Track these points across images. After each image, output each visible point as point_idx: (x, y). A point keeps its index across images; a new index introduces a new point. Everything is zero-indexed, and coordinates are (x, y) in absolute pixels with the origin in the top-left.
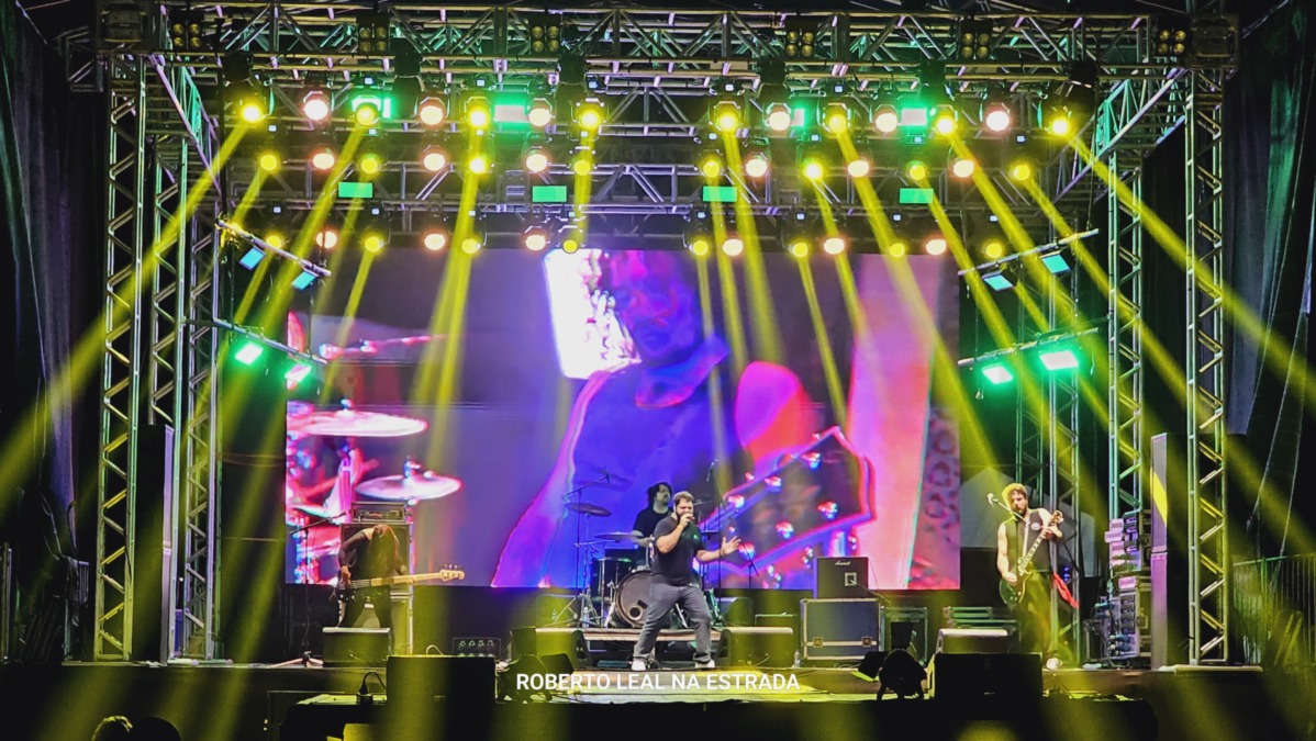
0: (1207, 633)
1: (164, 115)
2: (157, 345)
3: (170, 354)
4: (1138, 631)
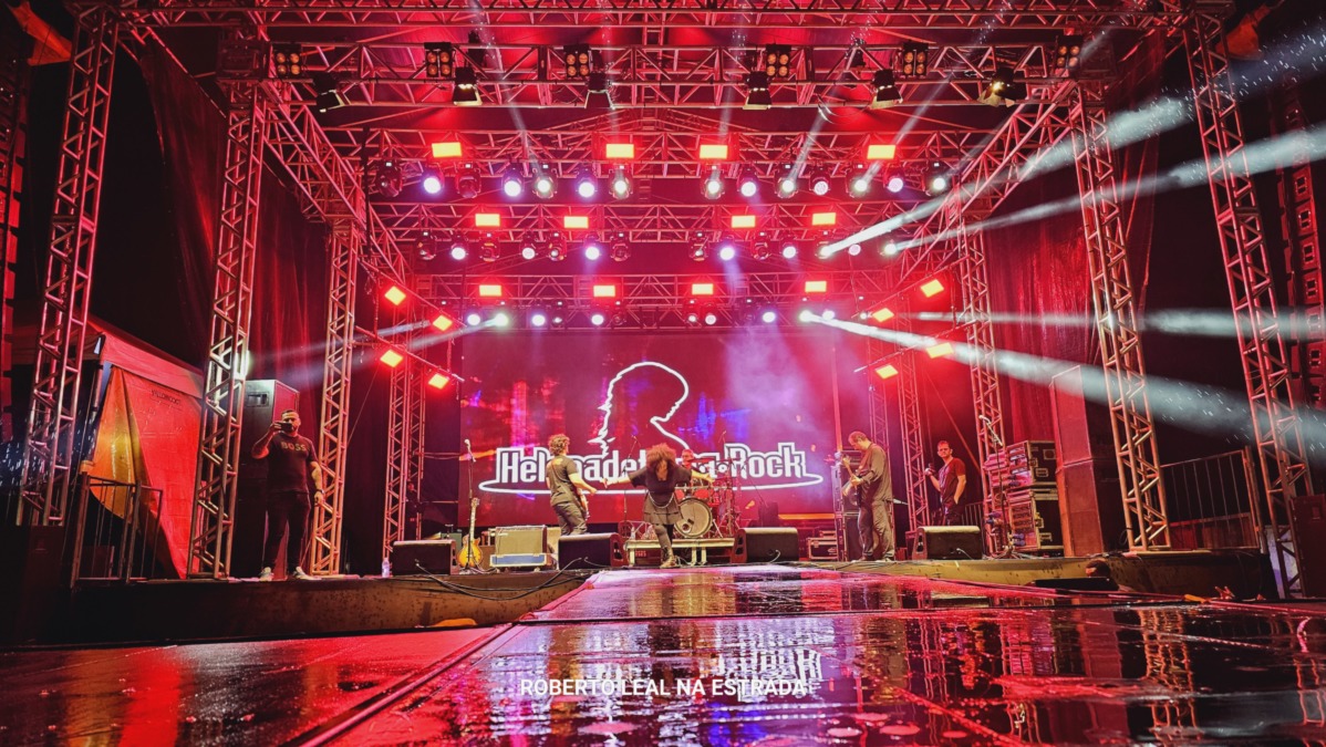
4: (1037, 530)
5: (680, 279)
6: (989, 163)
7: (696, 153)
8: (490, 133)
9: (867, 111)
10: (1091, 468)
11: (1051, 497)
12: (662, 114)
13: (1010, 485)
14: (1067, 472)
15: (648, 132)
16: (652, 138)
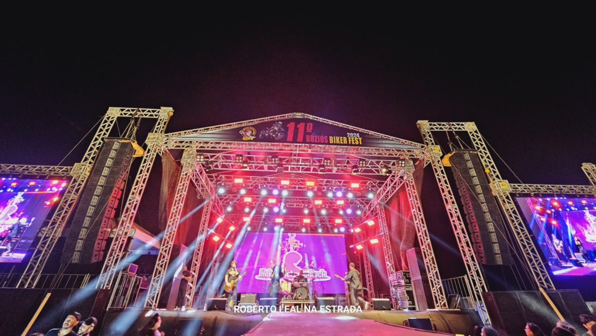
4: (407, 300)
5: (300, 218)
6: (384, 190)
7: (305, 184)
8: (251, 177)
9: (351, 175)
10: (421, 281)
11: (410, 289)
12: (296, 173)
13: (398, 285)
14: (414, 281)
15: (293, 178)
16: (294, 180)
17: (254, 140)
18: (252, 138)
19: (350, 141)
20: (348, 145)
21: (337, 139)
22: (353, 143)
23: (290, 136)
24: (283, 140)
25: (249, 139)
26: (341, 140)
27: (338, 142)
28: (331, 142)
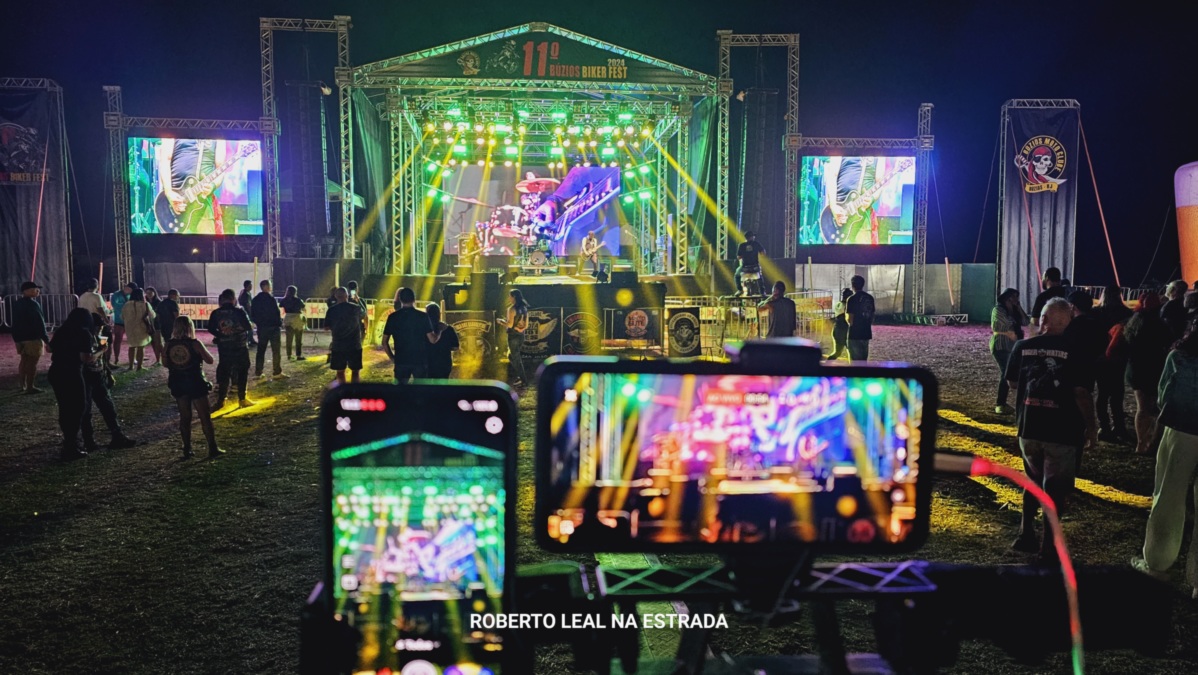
0: (681, 266)
1: (406, 127)
2: (407, 190)
3: (410, 193)
17: (479, 76)
18: (476, 71)
19: (610, 72)
20: (607, 80)
21: (593, 71)
22: (615, 77)
23: (527, 70)
24: (518, 75)
25: (472, 73)
26: (599, 72)
27: (594, 75)
28: (584, 76)
